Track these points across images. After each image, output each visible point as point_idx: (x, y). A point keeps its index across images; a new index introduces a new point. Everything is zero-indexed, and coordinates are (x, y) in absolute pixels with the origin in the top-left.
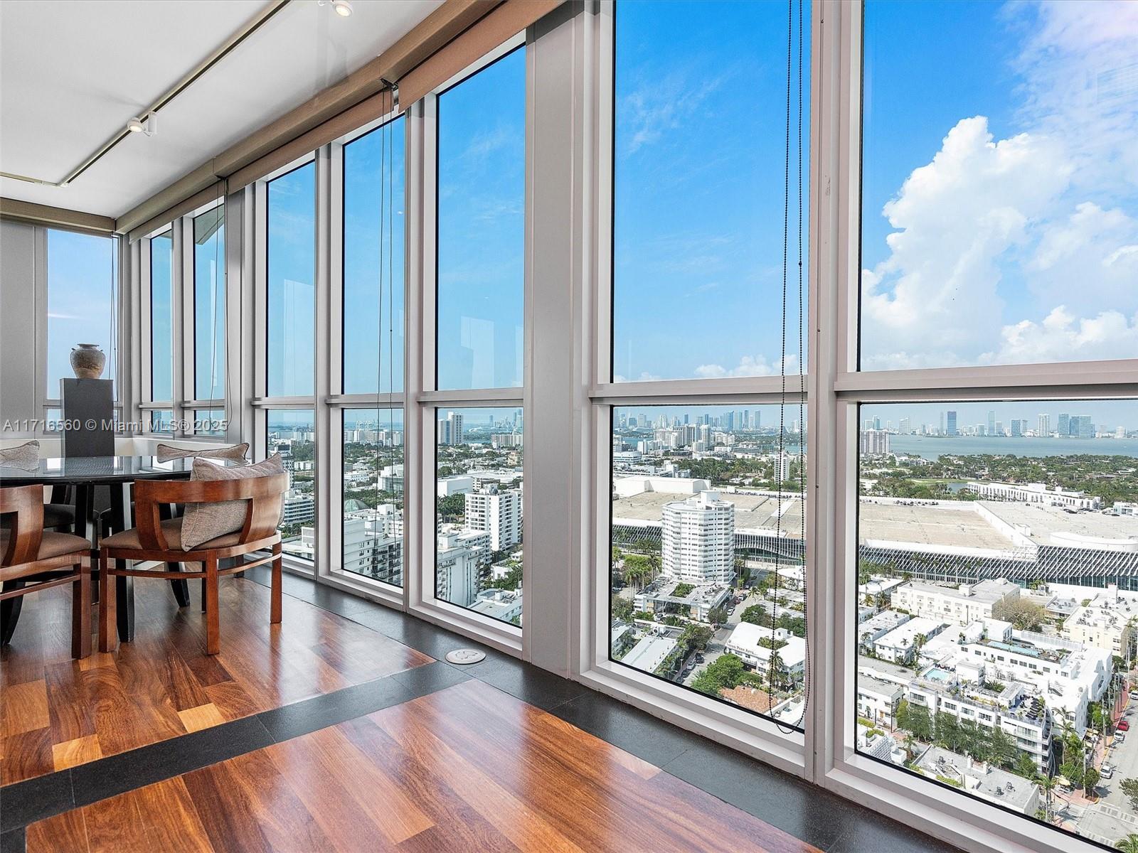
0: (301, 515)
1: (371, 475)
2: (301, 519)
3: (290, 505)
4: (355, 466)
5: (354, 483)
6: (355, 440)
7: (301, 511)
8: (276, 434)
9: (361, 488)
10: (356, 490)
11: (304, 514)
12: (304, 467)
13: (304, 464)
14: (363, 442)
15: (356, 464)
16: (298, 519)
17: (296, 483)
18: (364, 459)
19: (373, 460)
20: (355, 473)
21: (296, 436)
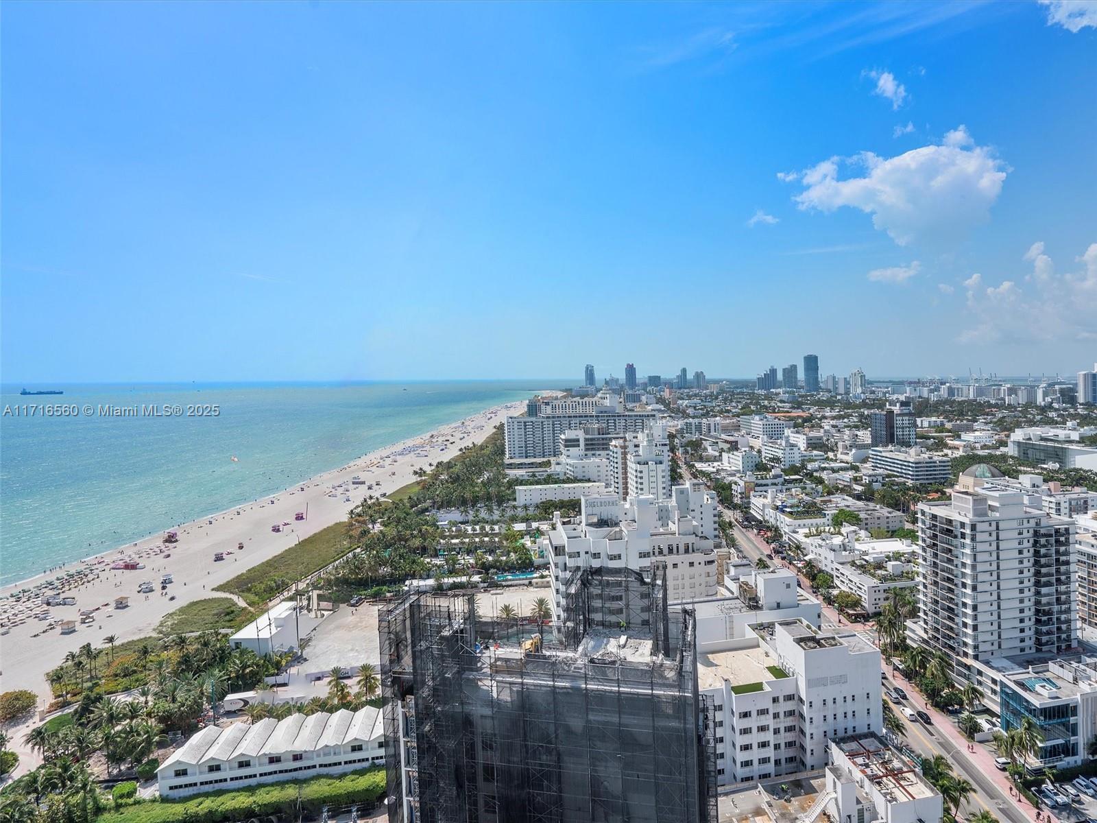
0: (927, 475)
1: (997, 437)
2: (927, 479)
3: (916, 463)
4: (976, 426)
5: (977, 445)
6: (971, 397)
7: (927, 471)
8: (890, 389)
9: (986, 451)
10: (981, 453)
11: (931, 475)
12: (922, 425)
13: (922, 421)
14: (982, 399)
15: (976, 424)
16: (924, 479)
17: (917, 440)
18: (985, 419)
19: (995, 420)
20: (977, 433)
21: (908, 392)
